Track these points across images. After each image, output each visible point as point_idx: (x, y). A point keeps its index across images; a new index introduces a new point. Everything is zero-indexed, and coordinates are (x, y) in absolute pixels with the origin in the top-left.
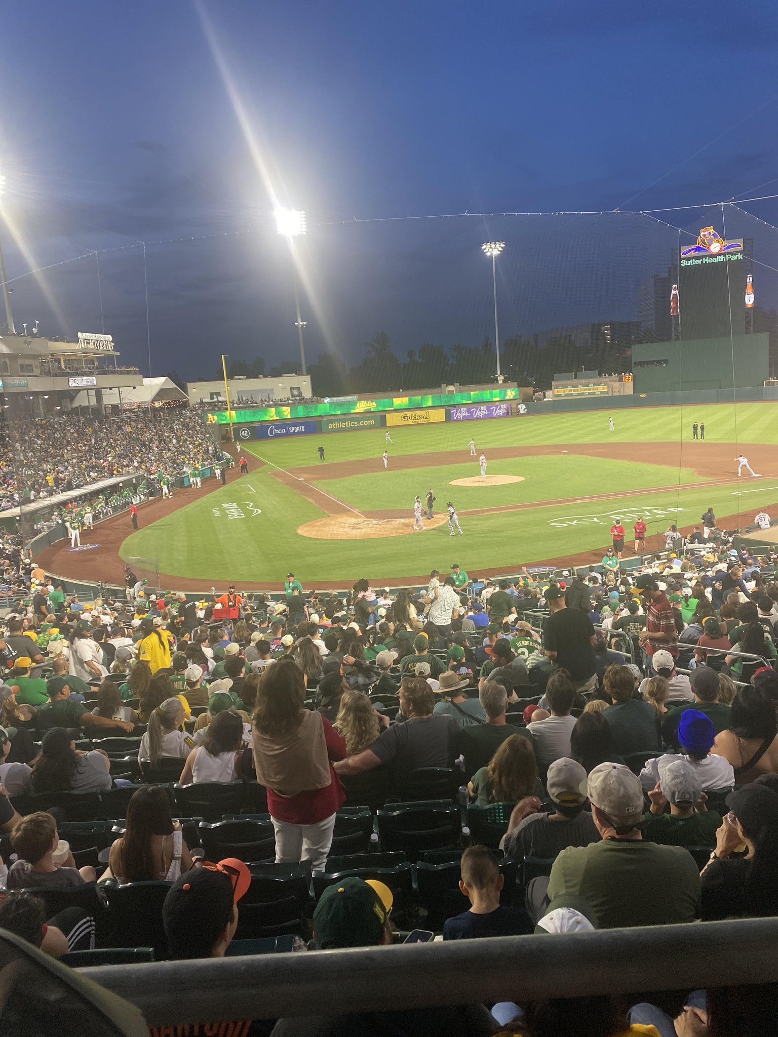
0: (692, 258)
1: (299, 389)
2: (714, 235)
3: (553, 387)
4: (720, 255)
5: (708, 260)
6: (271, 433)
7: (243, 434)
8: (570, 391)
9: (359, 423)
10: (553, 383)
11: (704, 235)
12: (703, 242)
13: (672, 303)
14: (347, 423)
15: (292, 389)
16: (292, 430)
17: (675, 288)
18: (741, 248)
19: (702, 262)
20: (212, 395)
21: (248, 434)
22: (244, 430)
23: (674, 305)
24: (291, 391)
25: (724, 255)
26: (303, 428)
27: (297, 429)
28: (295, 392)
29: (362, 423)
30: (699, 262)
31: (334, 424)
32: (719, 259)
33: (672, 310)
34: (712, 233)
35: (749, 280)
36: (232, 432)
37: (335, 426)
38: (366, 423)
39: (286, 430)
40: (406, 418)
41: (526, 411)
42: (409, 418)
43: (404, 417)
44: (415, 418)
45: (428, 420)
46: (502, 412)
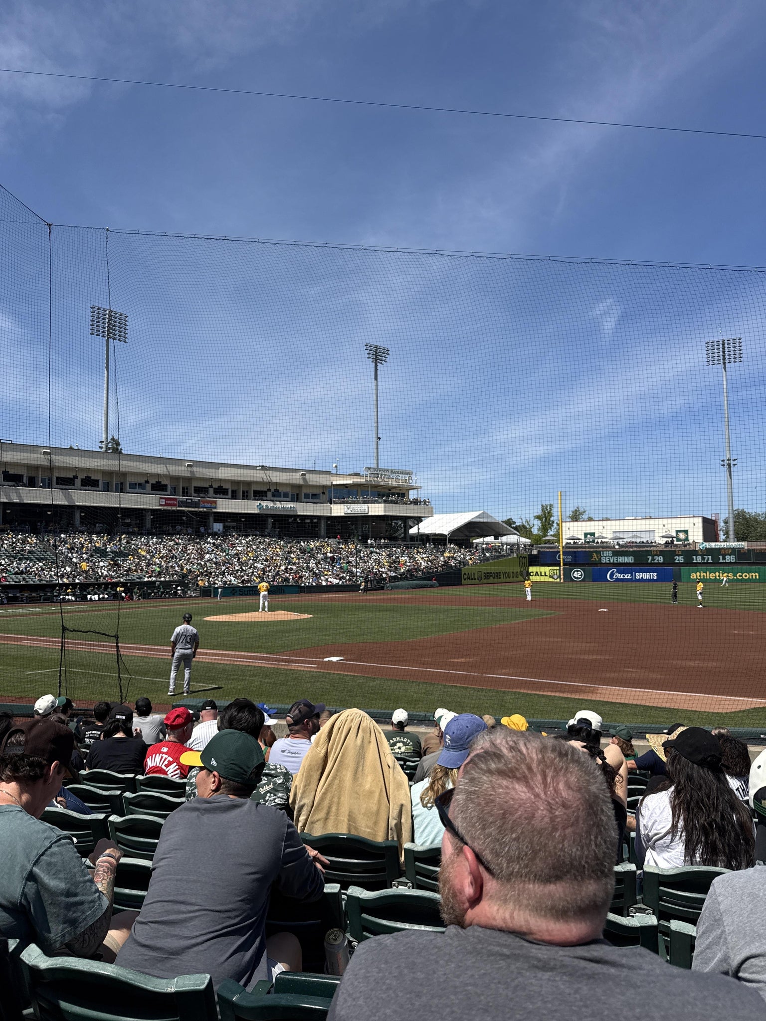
1: (686, 532)
6: (611, 577)
7: (575, 574)
9: (735, 575)
14: (717, 574)
15: (678, 532)
16: (639, 576)
20: (586, 534)
21: (581, 575)
22: (577, 571)
24: (677, 534)
26: (655, 576)
27: (647, 576)
28: (682, 536)
29: (740, 576)
31: (698, 574)
36: (562, 572)
37: (700, 576)
38: (746, 576)
39: (632, 575)
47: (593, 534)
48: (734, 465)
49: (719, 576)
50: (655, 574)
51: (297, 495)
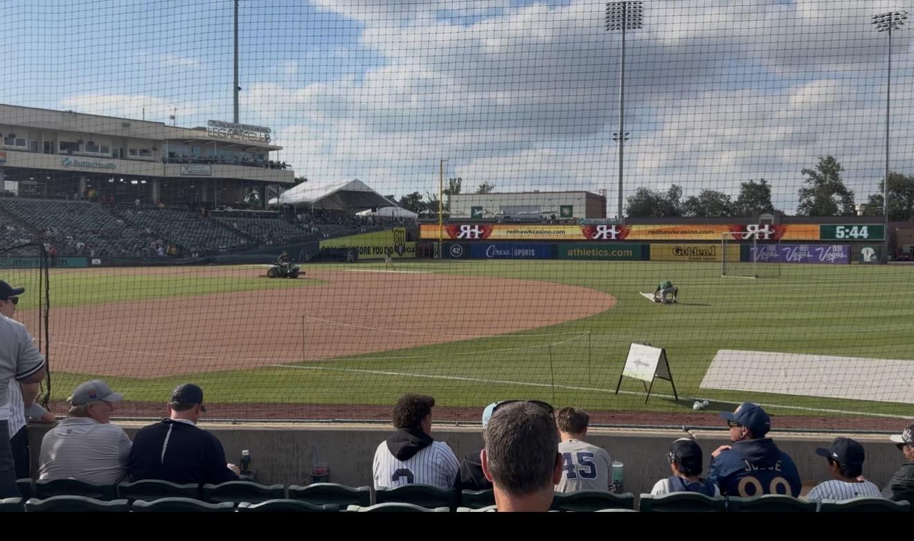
1: (571, 207)
6: (490, 253)
7: (453, 250)
9: (610, 252)
14: (593, 251)
16: (518, 252)
20: (473, 209)
21: (460, 251)
22: (456, 247)
24: (561, 209)
26: (533, 252)
27: (525, 252)
28: (566, 211)
29: (614, 253)
31: (575, 251)
36: (440, 248)
37: (577, 253)
38: (620, 253)
39: (511, 252)
40: (680, 252)
41: (875, 257)
42: (685, 252)
43: (677, 250)
44: (693, 252)
45: (713, 257)
46: (833, 256)
47: (480, 208)
48: (626, 139)
49: (595, 253)
50: (533, 251)
51: (121, 150)
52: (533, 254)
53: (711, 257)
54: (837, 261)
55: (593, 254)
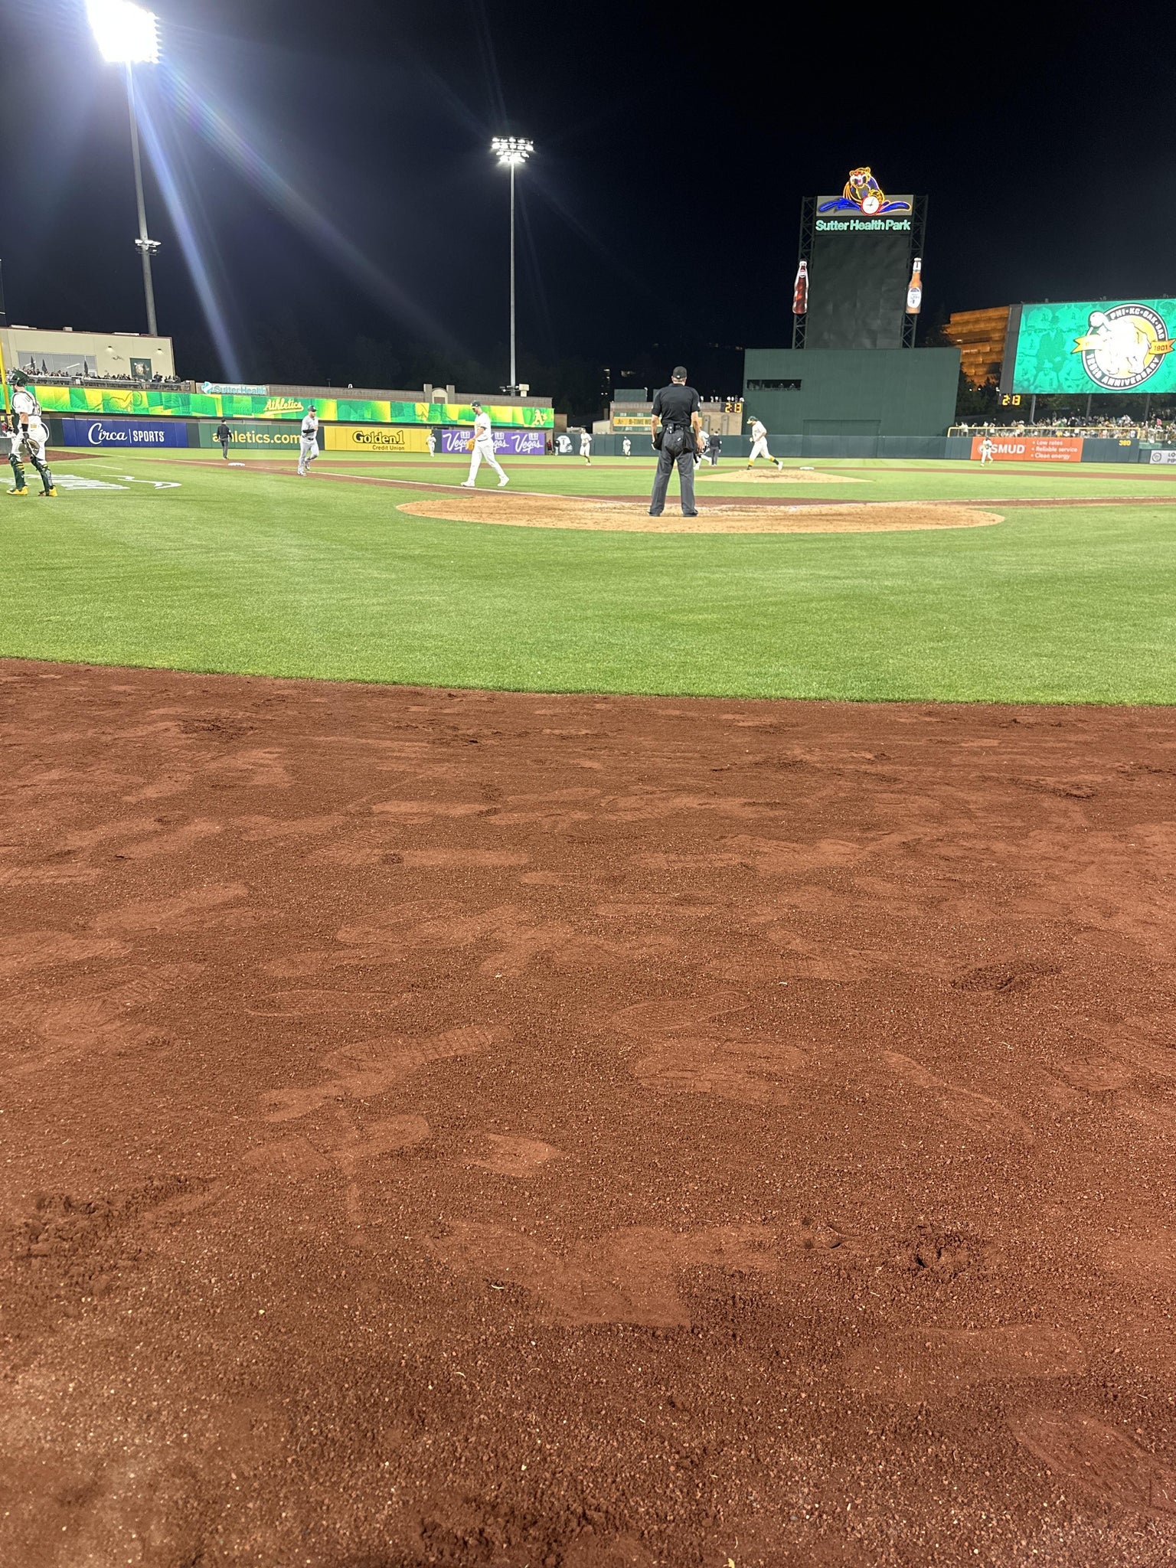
0: (834, 218)
1: (147, 362)
2: (871, 183)
3: (611, 414)
4: (876, 218)
5: (858, 226)
6: (95, 438)
8: (640, 422)
9: (272, 438)
10: (613, 405)
11: (856, 181)
12: (853, 191)
13: (796, 293)
14: (248, 435)
15: (133, 360)
16: (138, 435)
17: (803, 268)
18: (909, 212)
19: (849, 227)
23: (800, 297)
24: (131, 364)
25: (884, 219)
26: (160, 436)
28: (140, 367)
30: (844, 226)
32: (875, 225)
33: (795, 305)
34: (868, 180)
35: (917, 266)
38: (285, 439)
39: (126, 435)
40: (361, 438)
41: (570, 448)
42: (367, 439)
43: (358, 437)
44: (378, 439)
45: (401, 446)
46: (530, 445)
49: (251, 438)
52: (162, 440)
53: (399, 446)
54: (534, 452)
55: (250, 441)
